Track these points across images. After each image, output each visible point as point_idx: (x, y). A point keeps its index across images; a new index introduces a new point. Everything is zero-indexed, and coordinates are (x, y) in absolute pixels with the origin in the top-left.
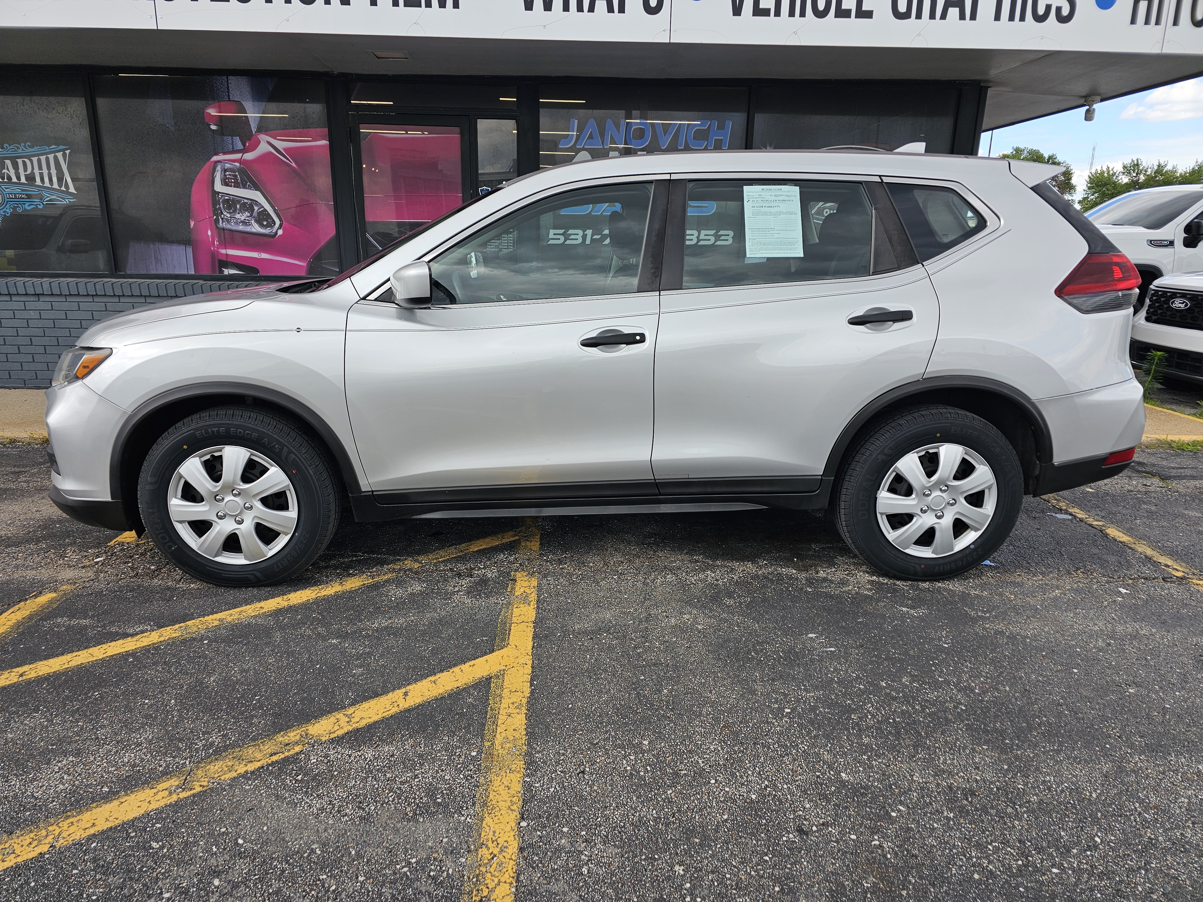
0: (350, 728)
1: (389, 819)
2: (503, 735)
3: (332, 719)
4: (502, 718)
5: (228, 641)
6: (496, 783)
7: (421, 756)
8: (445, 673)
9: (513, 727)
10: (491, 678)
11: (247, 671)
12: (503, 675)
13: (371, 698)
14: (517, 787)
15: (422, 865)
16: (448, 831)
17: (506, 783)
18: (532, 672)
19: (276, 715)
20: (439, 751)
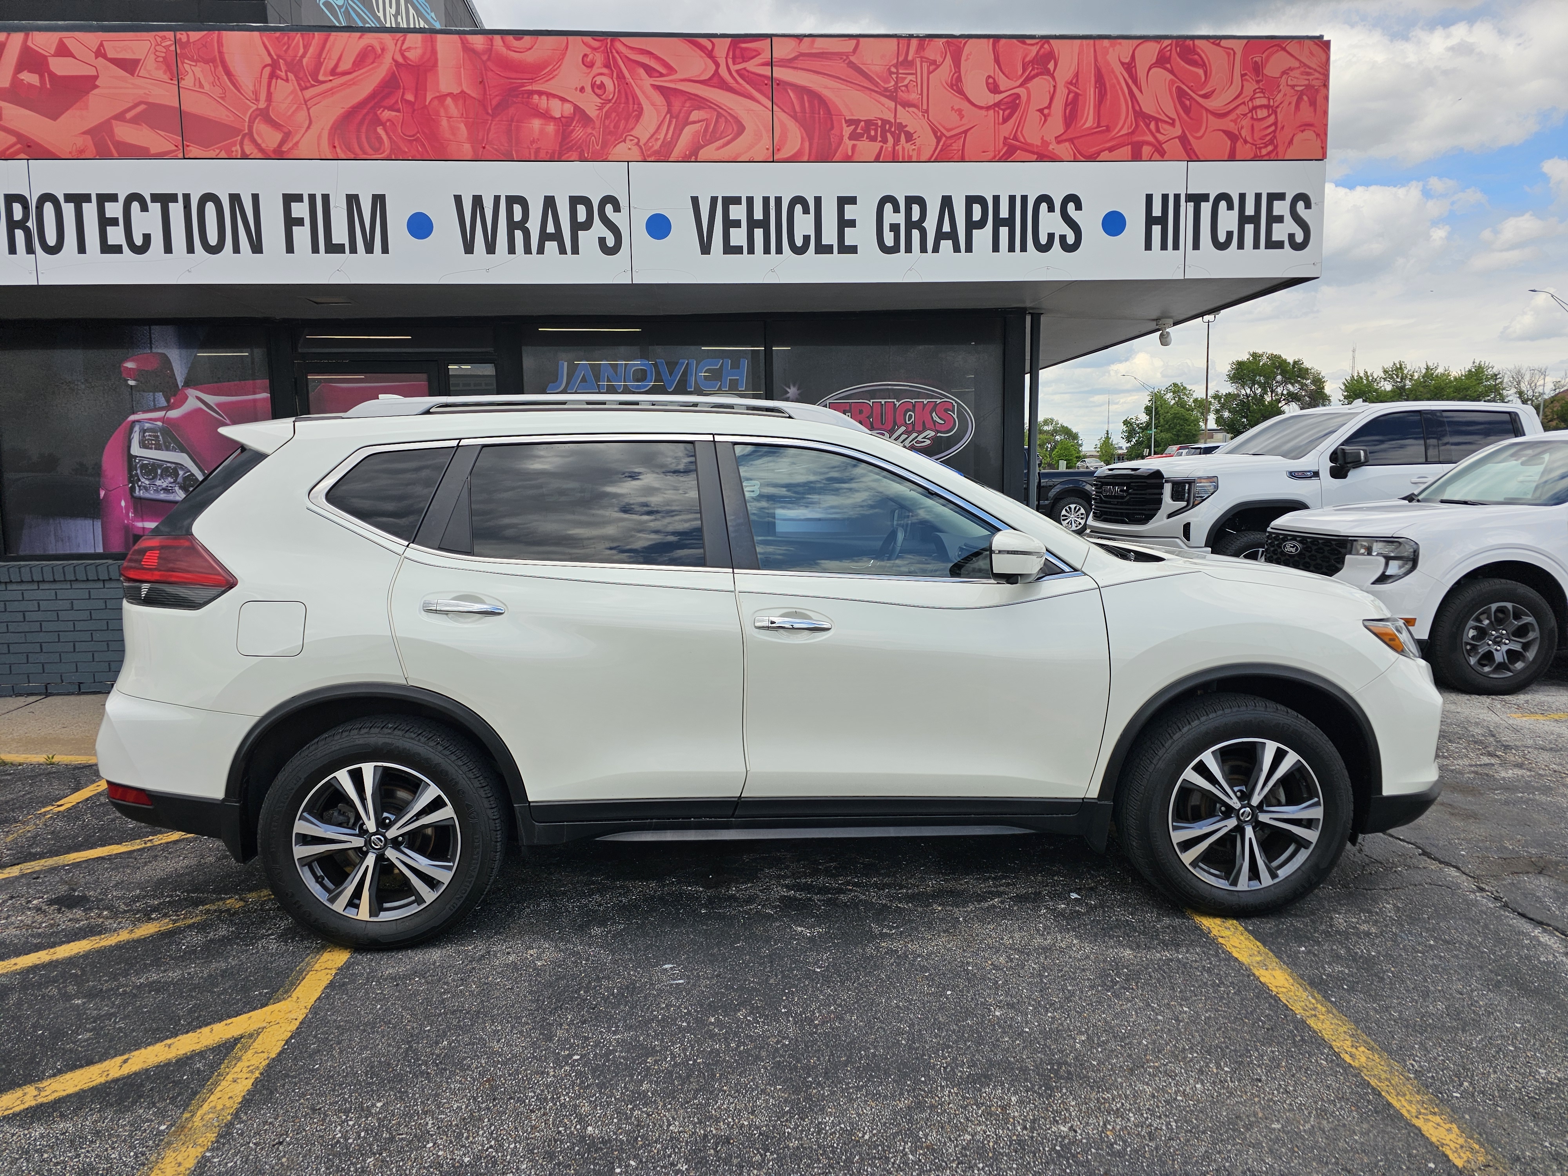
2: (212, 1104)
3: (19, 1094)
4: (223, 1084)
6: (167, 1160)
7: (98, 1134)
8: (190, 1034)
9: (230, 1095)
10: (241, 1038)
12: (258, 1034)
13: (80, 1067)
14: (191, 1163)
17: (180, 1159)
18: (297, 1029)
20: (123, 1127)
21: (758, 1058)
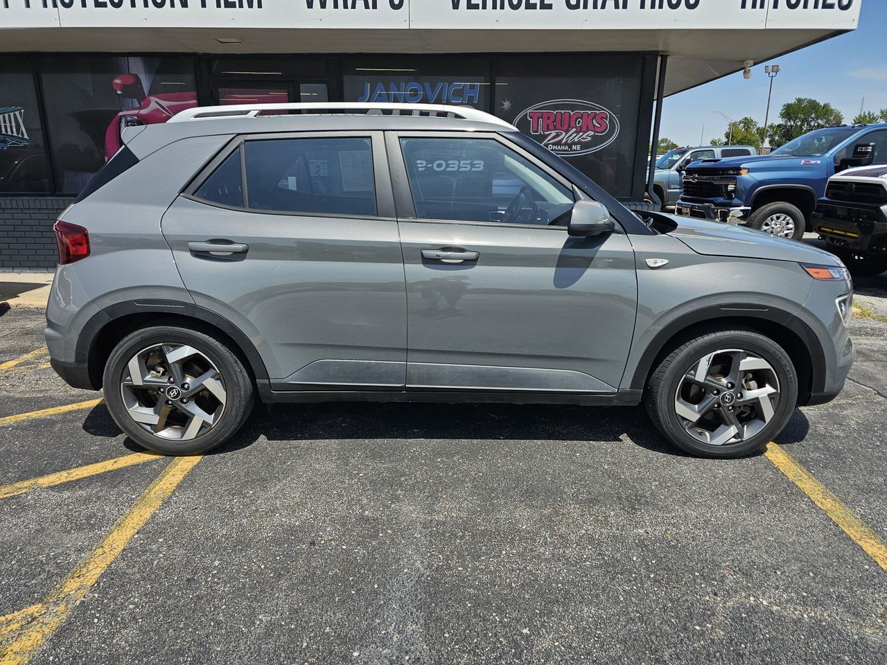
0: (65, 480)
1: (54, 530)
2: (161, 486)
3: (58, 475)
4: (168, 476)
5: (23, 429)
6: (135, 514)
7: (99, 498)
9: (170, 482)
11: (23, 447)
13: (92, 463)
14: (148, 516)
15: (55, 557)
16: (85, 538)
17: (142, 513)
19: (23, 472)
20: (112, 495)
21: (464, 481)
